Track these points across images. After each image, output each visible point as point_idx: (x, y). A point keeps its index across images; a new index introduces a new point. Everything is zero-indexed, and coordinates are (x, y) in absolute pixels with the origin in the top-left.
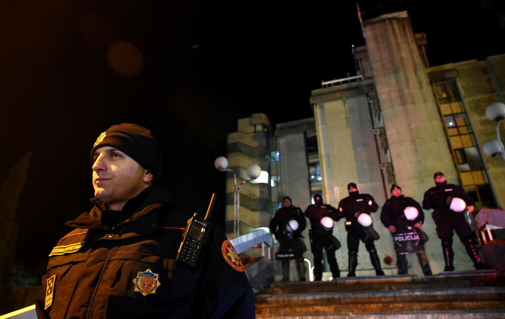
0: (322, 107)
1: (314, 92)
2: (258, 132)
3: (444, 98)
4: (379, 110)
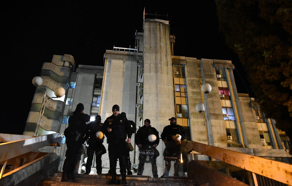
0: (110, 62)
1: (107, 51)
2: (65, 67)
3: (177, 75)
4: (143, 71)
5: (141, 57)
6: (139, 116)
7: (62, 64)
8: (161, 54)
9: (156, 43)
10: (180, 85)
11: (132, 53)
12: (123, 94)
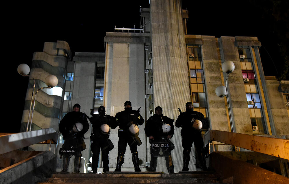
0: (112, 46)
1: (108, 33)
2: (60, 55)
3: (192, 57)
4: (151, 56)
5: (149, 39)
6: (150, 108)
7: (55, 52)
8: (172, 34)
9: (165, 21)
10: (196, 70)
11: (137, 34)
12: (130, 84)
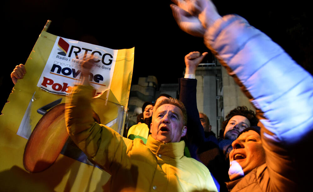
2: (150, 87)
4: (221, 85)
5: (220, 71)
7: (146, 84)
11: (210, 68)
12: (204, 108)
